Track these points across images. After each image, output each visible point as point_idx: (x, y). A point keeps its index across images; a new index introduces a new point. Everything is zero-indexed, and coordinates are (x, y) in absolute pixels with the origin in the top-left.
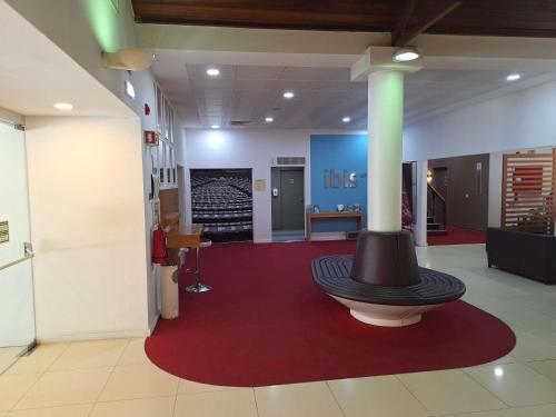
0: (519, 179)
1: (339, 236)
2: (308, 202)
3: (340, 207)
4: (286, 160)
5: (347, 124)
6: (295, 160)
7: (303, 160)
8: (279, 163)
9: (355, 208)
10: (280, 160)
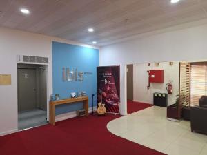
0: (153, 76)
1: (72, 115)
2: (50, 92)
3: (74, 94)
4: (32, 59)
5: (91, 33)
6: (40, 59)
7: (46, 60)
8: (25, 60)
9: (83, 94)
10: (26, 58)
